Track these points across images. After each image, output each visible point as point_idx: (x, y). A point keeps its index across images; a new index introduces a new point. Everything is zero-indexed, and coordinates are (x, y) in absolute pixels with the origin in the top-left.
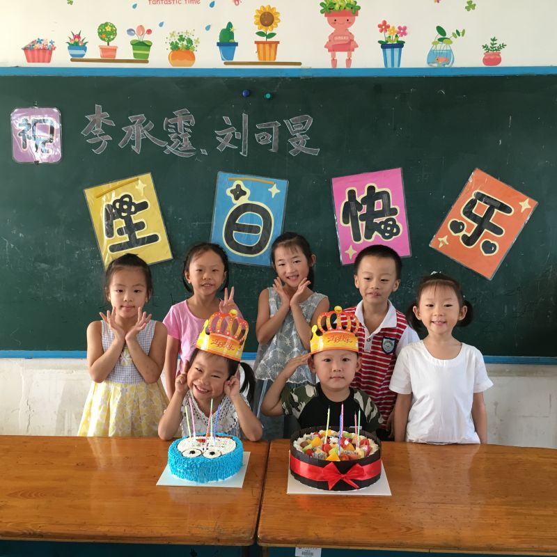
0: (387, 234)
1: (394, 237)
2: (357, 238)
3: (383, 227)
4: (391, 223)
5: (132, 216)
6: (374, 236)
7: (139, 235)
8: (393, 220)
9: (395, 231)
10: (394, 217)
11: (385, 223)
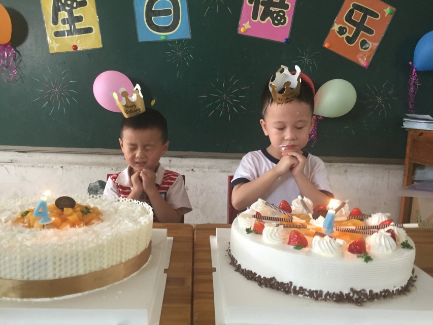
0: (276, 22)
1: (280, 26)
2: (255, 17)
3: (275, 15)
4: (282, 14)
5: (74, 10)
6: (267, 20)
7: (78, 26)
8: (284, 13)
9: (282, 21)
10: (285, 10)
11: (278, 13)
